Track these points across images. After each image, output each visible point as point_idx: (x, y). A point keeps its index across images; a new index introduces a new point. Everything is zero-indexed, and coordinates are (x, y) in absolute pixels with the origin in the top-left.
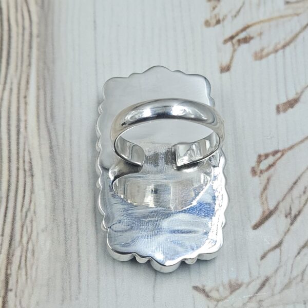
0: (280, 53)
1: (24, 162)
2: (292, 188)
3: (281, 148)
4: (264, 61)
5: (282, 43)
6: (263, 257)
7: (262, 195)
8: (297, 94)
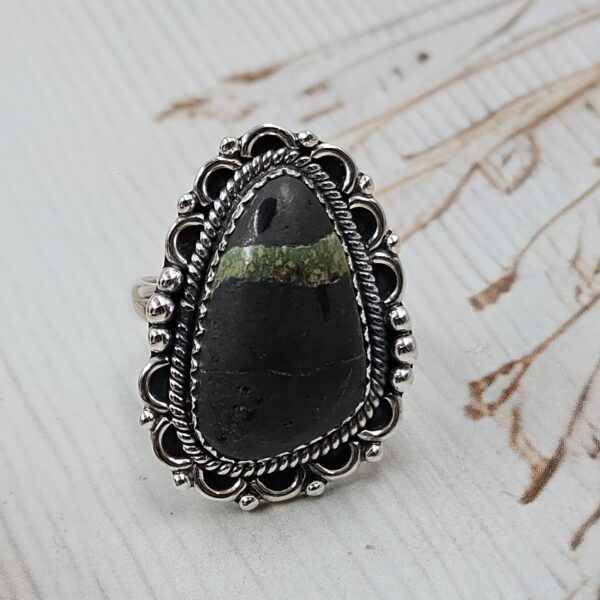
0: (434, 226)
2: (579, 409)
3: (516, 356)
5: (430, 212)
6: (576, 542)
7: (514, 441)
8: (506, 269)
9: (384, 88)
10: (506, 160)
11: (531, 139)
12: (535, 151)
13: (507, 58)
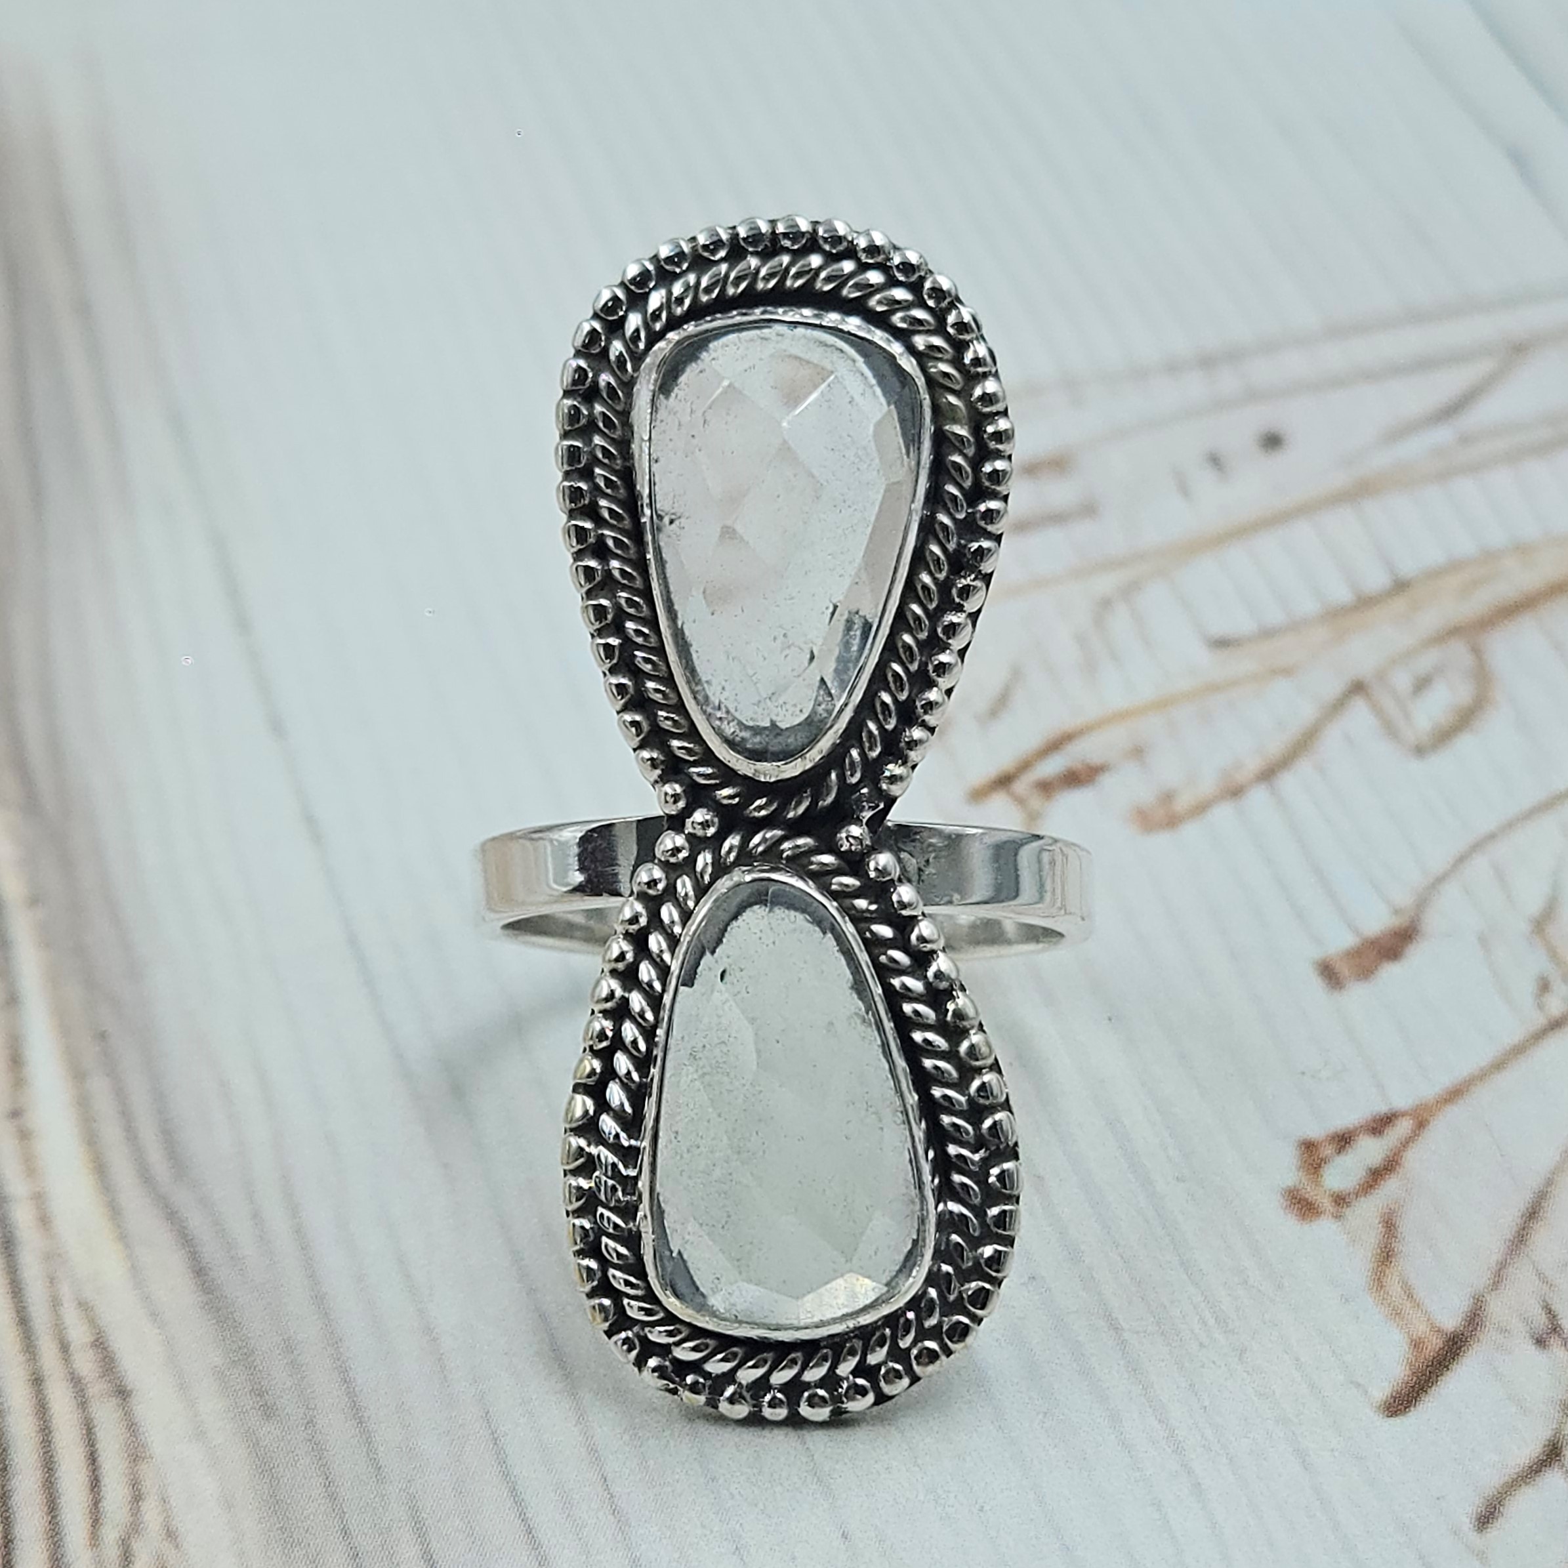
0: (1258, 796)
1: (65, 1348)
2: (1520, 1239)
3: (1401, 1100)
4: (1191, 831)
5: (1253, 765)
7: (1379, 1280)
8: (1397, 912)
9: (1184, 489)
10: (1422, 684)
11: (1476, 651)
12: (1482, 677)
13: (1444, 475)
